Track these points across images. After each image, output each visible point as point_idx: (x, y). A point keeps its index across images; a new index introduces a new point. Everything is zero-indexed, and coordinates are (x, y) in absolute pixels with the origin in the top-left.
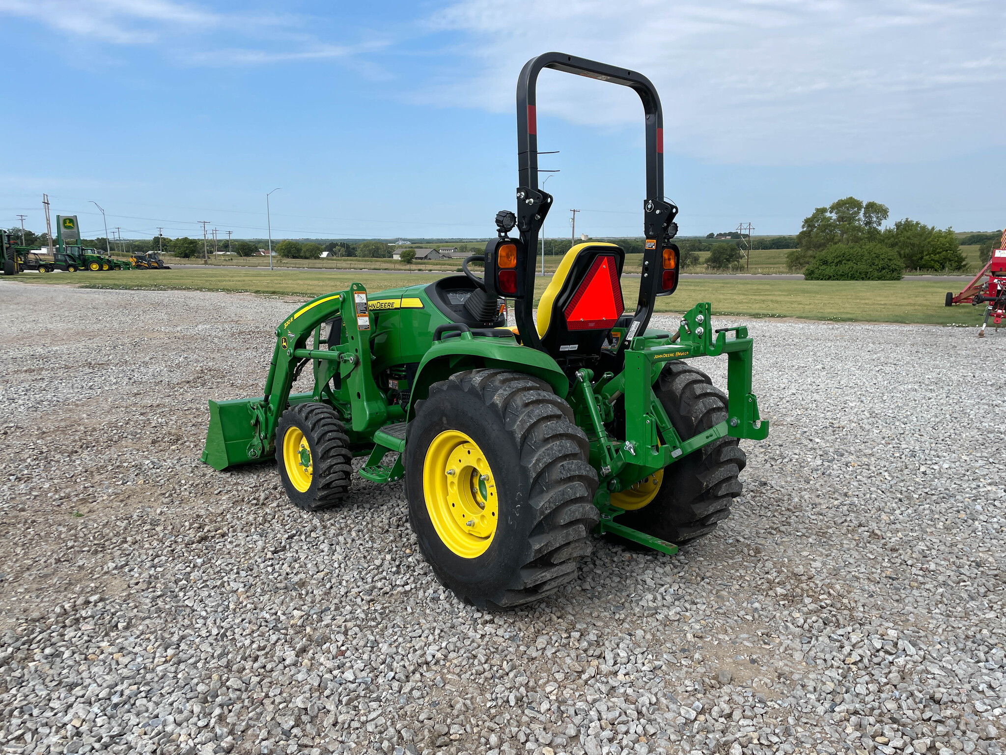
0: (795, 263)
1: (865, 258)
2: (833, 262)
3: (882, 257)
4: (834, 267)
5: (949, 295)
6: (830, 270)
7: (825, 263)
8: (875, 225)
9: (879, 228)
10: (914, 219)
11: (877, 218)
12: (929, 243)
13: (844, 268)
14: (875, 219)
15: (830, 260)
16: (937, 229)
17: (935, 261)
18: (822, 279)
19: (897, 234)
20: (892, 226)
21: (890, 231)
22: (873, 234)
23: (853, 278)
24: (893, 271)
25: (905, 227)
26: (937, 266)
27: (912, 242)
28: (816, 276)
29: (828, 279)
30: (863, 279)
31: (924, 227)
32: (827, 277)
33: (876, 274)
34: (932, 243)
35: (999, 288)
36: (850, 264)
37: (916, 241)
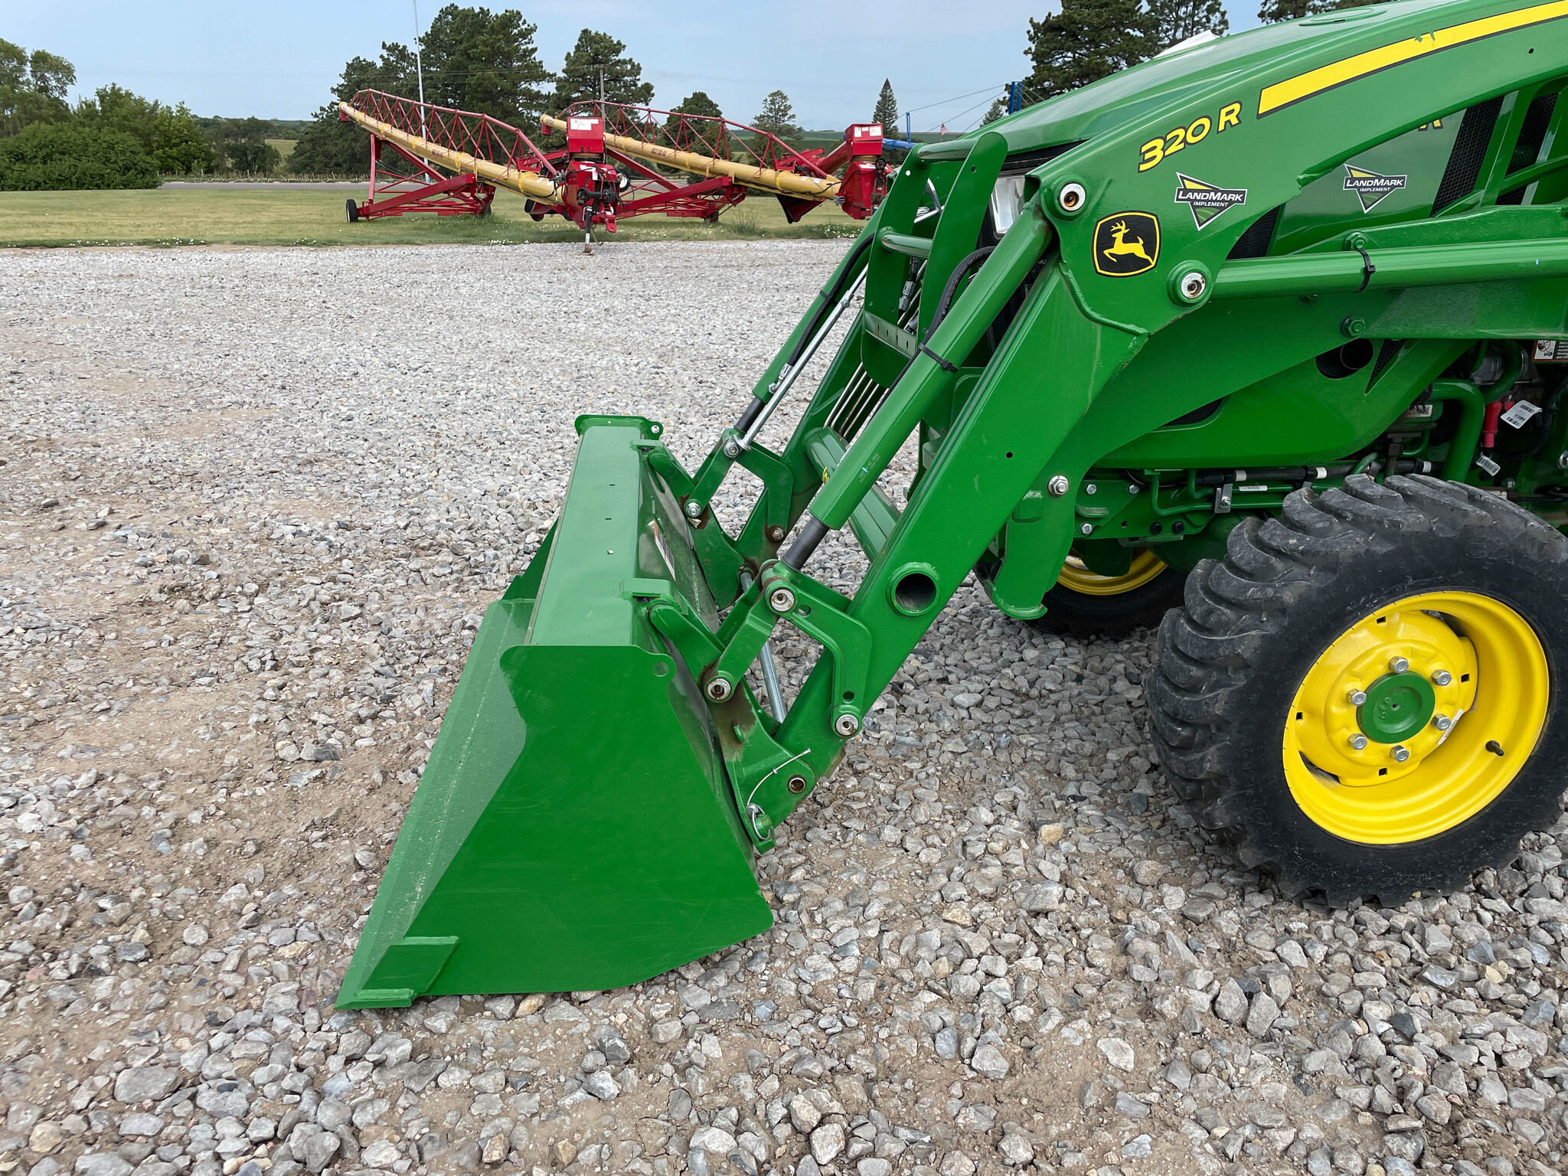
1: (91, 149)
2: (35, 157)
3: (118, 148)
4: (39, 165)
6: (35, 171)
7: (20, 157)
8: (56, 94)
9: (65, 99)
10: (124, 86)
11: (58, 80)
12: (156, 127)
13: (62, 166)
14: (54, 83)
15: (29, 154)
16: (163, 105)
17: (174, 159)
18: (23, 189)
19: (104, 111)
20: (92, 97)
21: (90, 105)
22: (59, 111)
23: (80, 185)
24: (144, 172)
25: (113, 99)
26: (177, 165)
27: (132, 124)
28: (10, 182)
29: (36, 188)
30: (98, 187)
31: (140, 102)
32: (33, 184)
33: (118, 178)
34: (162, 128)
35: (595, 177)
36: (68, 160)
37: (138, 123)
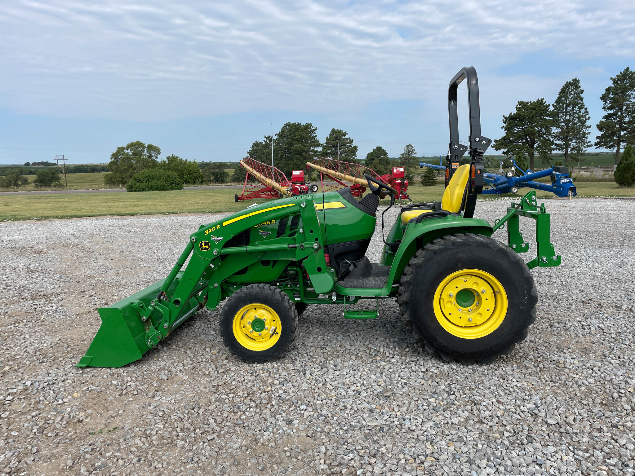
0: (111, 182)
1: (161, 177)
2: (143, 180)
3: (171, 177)
4: (145, 183)
5: (236, 196)
6: (143, 185)
7: (139, 181)
8: (154, 158)
9: (157, 160)
10: (176, 155)
11: (155, 154)
12: (186, 168)
13: (152, 183)
15: (142, 179)
16: (188, 161)
17: (191, 179)
18: (139, 191)
19: (169, 164)
20: (165, 159)
21: (164, 162)
22: (155, 163)
23: (157, 189)
24: (178, 184)
25: (172, 159)
26: (192, 181)
27: (178, 168)
28: (135, 189)
29: (143, 191)
30: (163, 190)
31: (181, 160)
32: (142, 189)
33: (170, 187)
34: (187, 168)
35: (299, 190)
36: (154, 181)
37: (179, 167)
